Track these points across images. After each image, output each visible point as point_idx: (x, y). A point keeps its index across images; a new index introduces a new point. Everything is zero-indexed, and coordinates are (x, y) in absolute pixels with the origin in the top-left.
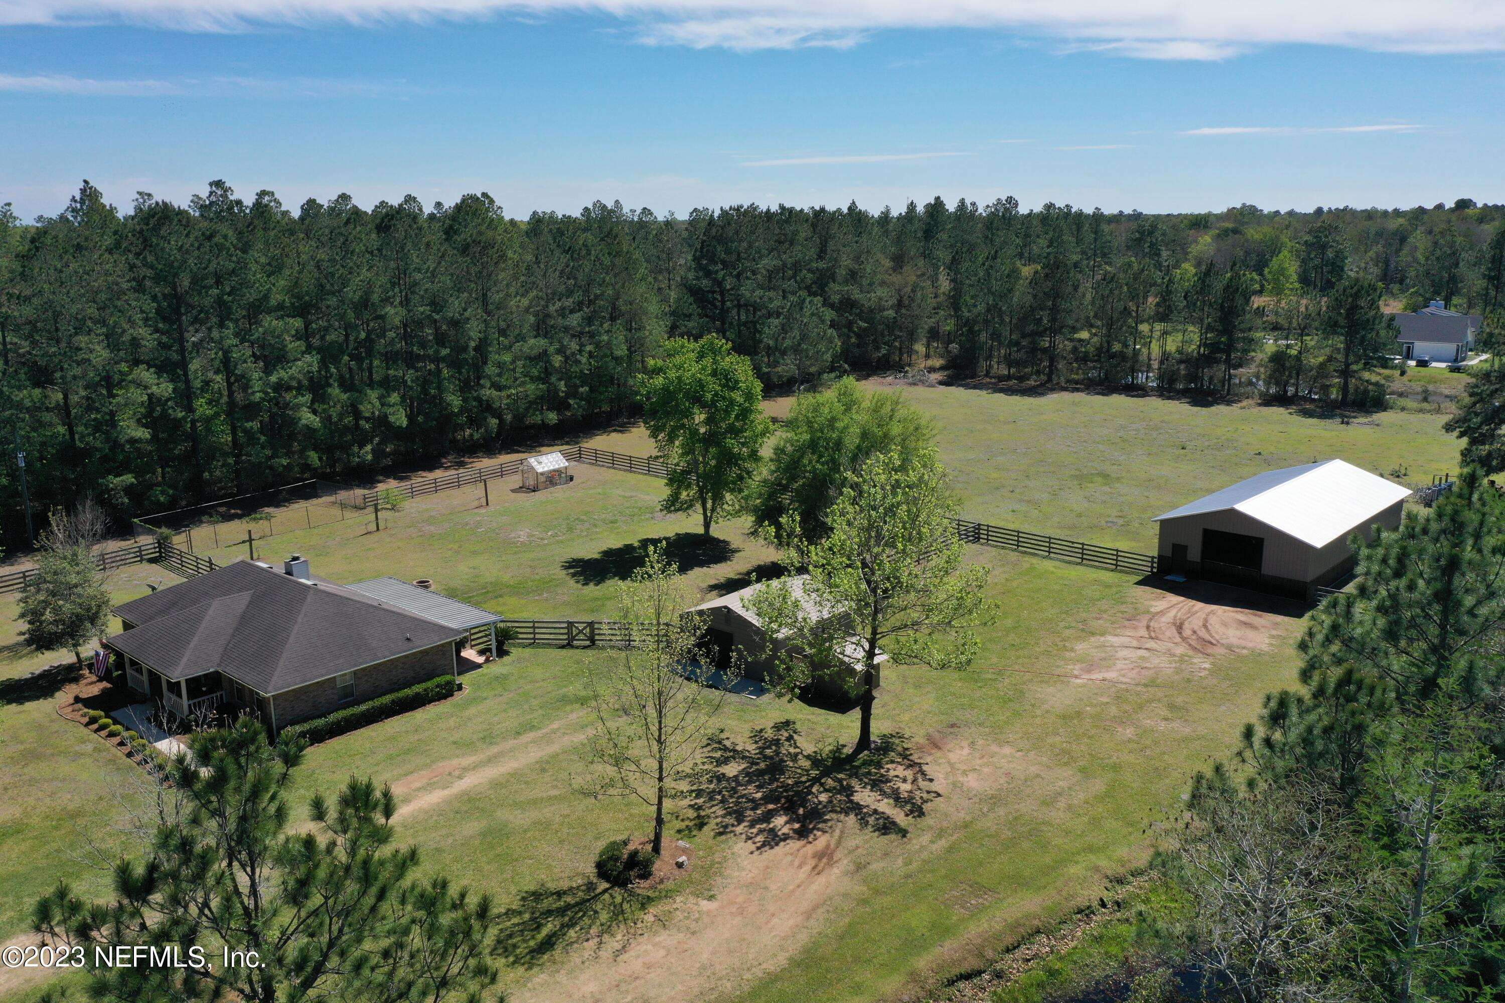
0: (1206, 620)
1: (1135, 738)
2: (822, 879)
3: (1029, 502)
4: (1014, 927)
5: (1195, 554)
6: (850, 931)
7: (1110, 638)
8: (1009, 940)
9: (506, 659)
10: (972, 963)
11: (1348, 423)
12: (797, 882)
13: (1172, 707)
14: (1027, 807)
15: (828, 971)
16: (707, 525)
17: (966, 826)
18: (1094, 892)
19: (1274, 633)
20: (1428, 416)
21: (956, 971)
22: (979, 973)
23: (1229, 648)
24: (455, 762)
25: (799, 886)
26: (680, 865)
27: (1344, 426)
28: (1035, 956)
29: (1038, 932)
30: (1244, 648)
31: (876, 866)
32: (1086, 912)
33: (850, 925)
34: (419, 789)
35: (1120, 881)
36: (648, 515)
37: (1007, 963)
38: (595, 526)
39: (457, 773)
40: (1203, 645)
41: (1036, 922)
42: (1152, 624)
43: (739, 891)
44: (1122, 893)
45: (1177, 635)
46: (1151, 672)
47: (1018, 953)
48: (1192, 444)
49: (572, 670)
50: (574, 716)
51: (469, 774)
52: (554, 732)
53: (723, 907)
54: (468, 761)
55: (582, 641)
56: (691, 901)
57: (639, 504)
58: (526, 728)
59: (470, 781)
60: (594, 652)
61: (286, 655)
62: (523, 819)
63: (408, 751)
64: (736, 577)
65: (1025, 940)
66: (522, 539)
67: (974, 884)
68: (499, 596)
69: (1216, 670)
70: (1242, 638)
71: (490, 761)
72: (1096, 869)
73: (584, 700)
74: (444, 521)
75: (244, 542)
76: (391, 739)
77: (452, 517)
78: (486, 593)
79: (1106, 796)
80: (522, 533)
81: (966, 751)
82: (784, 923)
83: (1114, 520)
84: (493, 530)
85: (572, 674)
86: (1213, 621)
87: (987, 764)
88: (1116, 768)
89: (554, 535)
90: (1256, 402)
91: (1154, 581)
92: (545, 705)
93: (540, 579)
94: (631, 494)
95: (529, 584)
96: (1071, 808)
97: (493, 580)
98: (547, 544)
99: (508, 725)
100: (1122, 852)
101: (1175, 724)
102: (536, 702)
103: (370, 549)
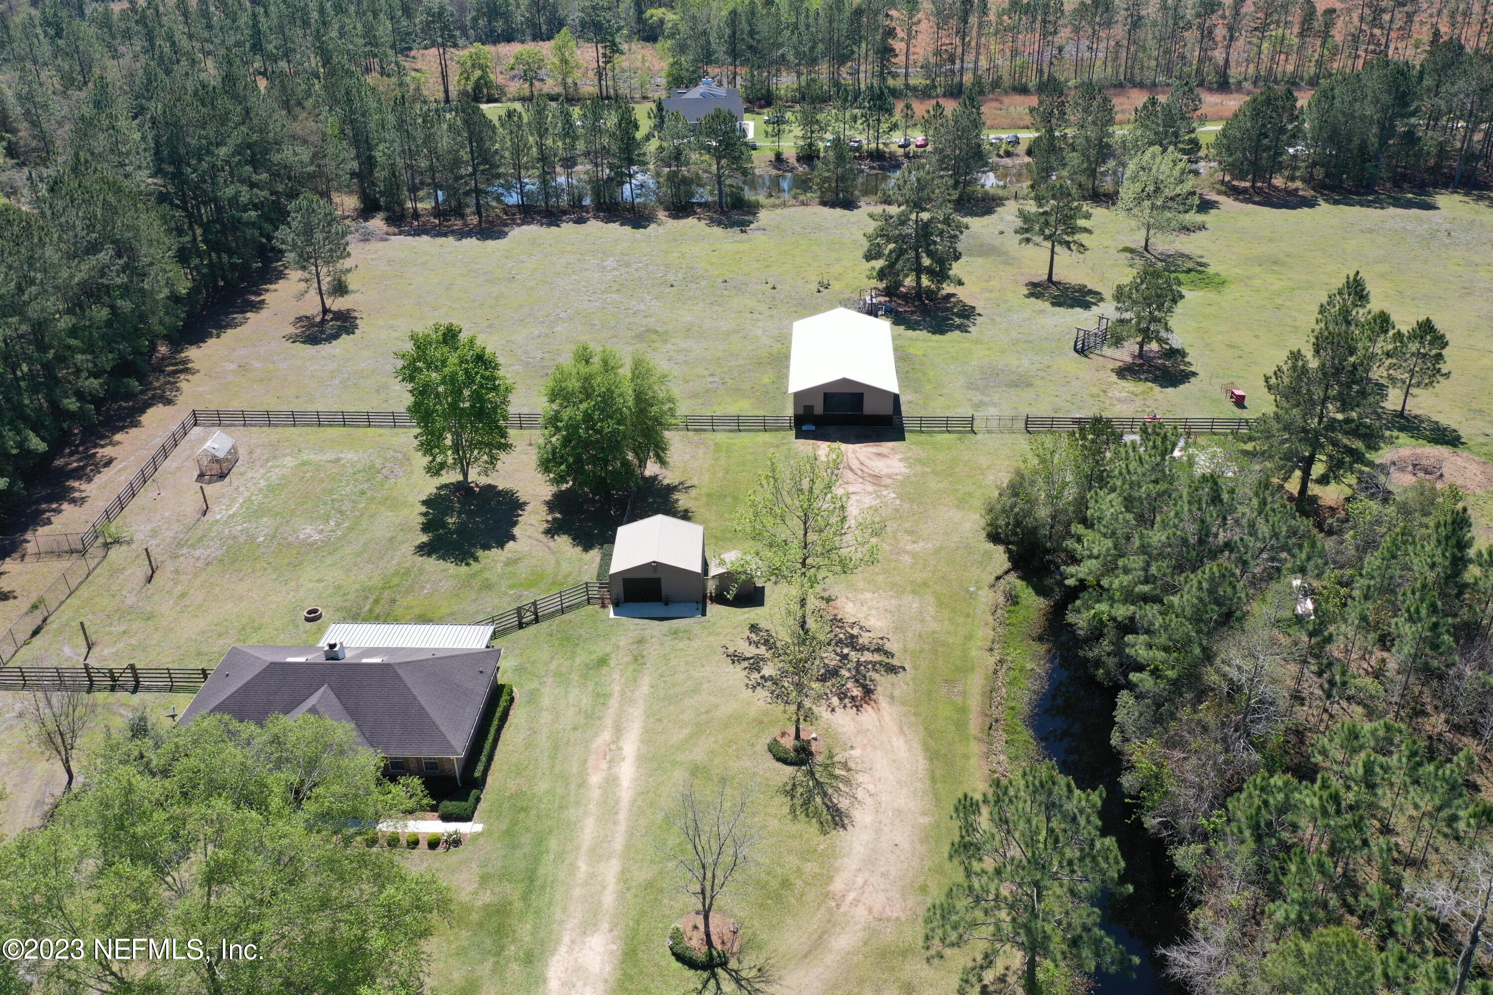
0: (858, 458)
1: (913, 561)
2: (884, 712)
4: (982, 695)
5: (819, 409)
6: (930, 733)
8: (987, 702)
10: (988, 721)
11: (745, 232)
12: (876, 719)
13: (908, 532)
14: (917, 627)
15: (945, 755)
16: (466, 475)
17: (906, 651)
18: (990, 661)
20: (779, 211)
21: (986, 728)
22: (991, 724)
23: (889, 476)
24: (599, 741)
25: (880, 721)
26: (818, 739)
28: (999, 704)
29: (990, 692)
30: (896, 474)
31: (896, 693)
32: (995, 672)
33: (926, 729)
34: (610, 768)
35: (991, 650)
37: (995, 712)
38: (355, 502)
39: (613, 747)
40: (876, 479)
41: (987, 688)
44: (997, 656)
47: (994, 707)
48: (671, 278)
49: (557, 643)
50: (616, 676)
51: (621, 744)
52: (623, 693)
53: (864, 749)
54: (606, 736)
55: (529, 617)
56: (847, 755)
57: (359, 466)
58: (601, 698)
59: (630, 747)
60: (548, 622)
61: (438, 722)
62: (698, 755)
63: (556, 747)
64: (550, 518)
65: (991, 698)
66: (317, 537)
67: (946, 681)
68: (394, 601)
69: (900, 496)
70: (888, 467)
71: (618, 731)
72: (980, 648)
73: (603, 662)
74: (201, 539)
75: (35, 633)
76: (529, 745)
77: (199, 533)
78: (376, 602)
79: (940, 604)
80: (309, 531)
81: (850, 605)
82: (899, 743)
83: (710, 379)
84: (274, 537)
85: (561, 645)
86: (862, 458)
87: (870, 608)
88: (925, 584)
89: (338, 525)
90: (662, 215)
91: (801, 434)
92: (585, 676)
93: (397, 573)
94: (330, 456)
95: (396, 580)
96: (934, 618)
97: (357, 586)
98: (344, 536)
99: (586, 701)
100: (980, 634)
101: (921, 544)
102: (575, 677)
103: (183, 595)
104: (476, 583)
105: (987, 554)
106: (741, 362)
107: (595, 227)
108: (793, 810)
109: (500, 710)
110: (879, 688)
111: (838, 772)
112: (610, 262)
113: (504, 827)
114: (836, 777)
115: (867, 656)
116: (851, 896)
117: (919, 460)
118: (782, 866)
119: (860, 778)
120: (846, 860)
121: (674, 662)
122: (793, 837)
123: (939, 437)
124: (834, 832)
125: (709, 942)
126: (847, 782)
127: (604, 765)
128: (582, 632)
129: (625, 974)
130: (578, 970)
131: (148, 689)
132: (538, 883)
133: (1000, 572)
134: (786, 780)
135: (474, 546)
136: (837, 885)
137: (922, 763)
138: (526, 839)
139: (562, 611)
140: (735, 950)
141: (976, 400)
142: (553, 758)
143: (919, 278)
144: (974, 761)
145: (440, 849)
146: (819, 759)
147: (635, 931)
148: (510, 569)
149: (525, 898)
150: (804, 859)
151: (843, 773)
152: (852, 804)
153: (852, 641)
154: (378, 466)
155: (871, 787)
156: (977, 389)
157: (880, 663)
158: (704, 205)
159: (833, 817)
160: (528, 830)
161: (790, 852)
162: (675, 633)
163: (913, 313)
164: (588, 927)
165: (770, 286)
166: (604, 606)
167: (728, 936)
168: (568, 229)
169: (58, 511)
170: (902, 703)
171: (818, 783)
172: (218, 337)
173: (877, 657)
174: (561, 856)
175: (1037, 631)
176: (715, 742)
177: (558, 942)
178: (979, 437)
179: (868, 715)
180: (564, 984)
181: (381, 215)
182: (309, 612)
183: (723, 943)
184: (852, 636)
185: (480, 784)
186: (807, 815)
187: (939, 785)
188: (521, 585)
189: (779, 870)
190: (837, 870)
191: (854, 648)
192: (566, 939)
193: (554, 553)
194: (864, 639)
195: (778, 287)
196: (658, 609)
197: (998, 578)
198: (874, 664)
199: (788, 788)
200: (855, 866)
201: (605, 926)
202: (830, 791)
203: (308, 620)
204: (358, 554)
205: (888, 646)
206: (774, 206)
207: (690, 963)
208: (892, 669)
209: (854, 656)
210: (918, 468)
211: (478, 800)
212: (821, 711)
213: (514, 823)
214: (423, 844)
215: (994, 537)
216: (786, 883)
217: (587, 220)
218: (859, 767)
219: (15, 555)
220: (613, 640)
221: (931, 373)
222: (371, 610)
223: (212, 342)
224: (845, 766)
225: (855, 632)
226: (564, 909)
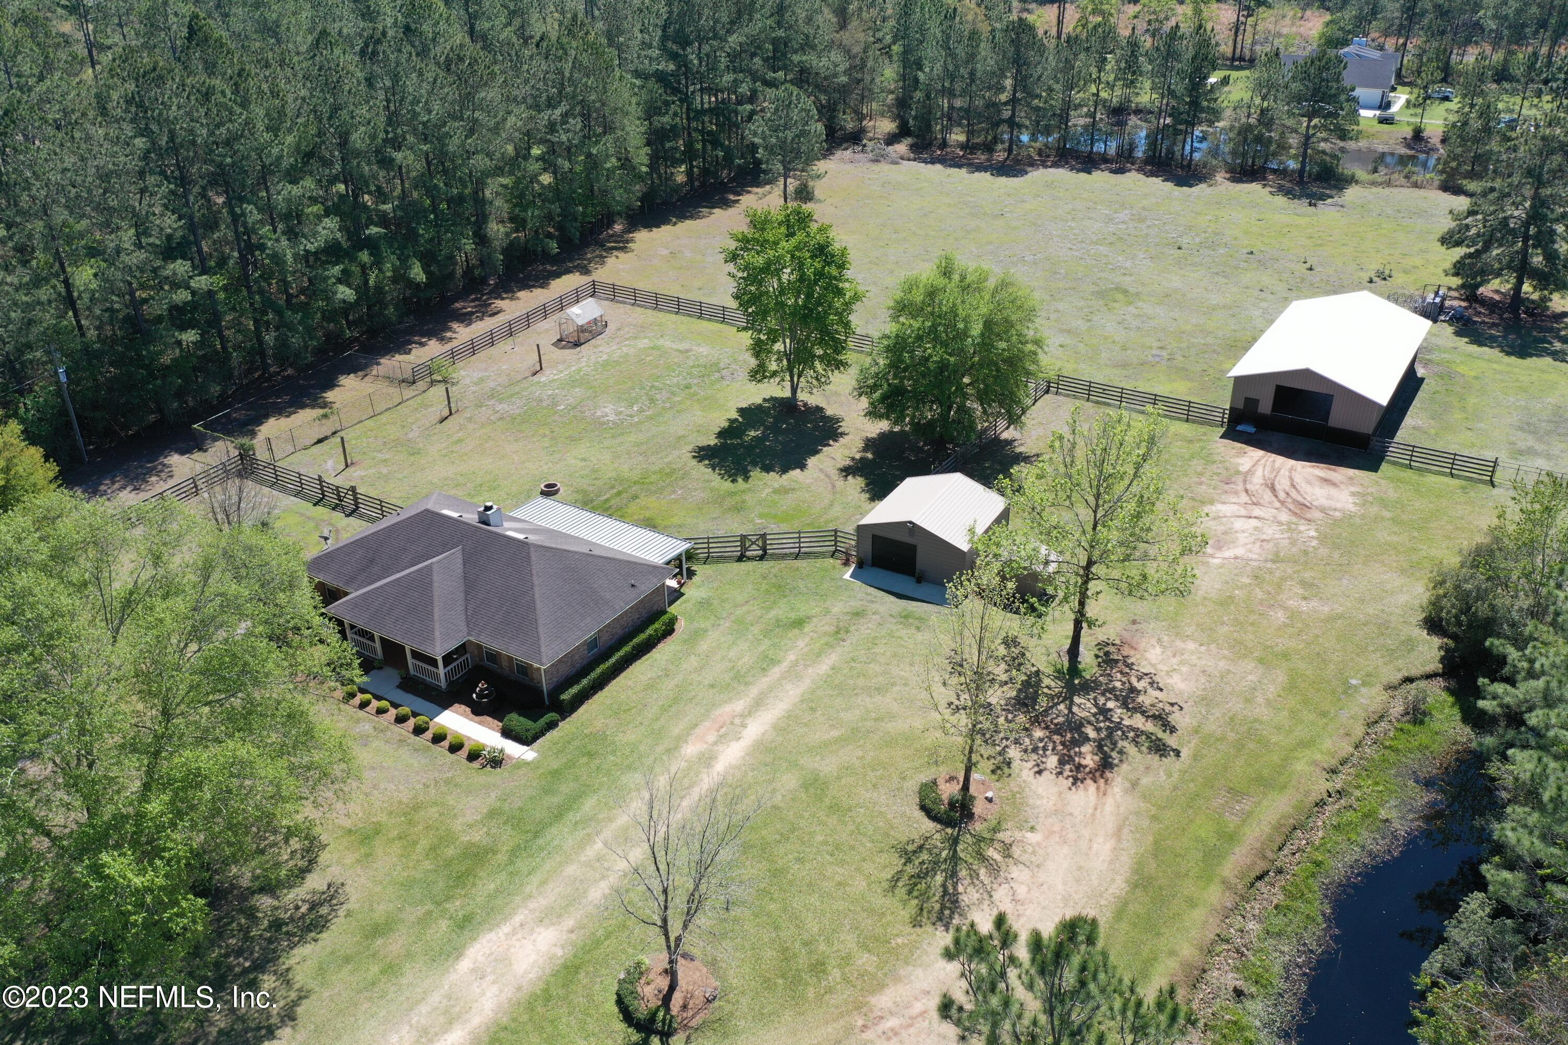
0: (1291, 479)
1: (1287, 621)
2: (1110, 801)
3: (1069, 331)
4: (1277, 827)
5: (1266, 407)
6: (1157, 850)
7: (1220, 507)
8: (1279, 840)
9: (696, 579)
10: (1261, 866)
11: (1315, 205)
12: (1092, 805)
13: (1303, 583)
14: (1236, 706)
15: (1161, 888)
16: (794, 390)
17: (1197, 732)
18: (1321, 786)
19: (1353, 489)
20: (1379, 190)
21: (1253, 875)
22: (1266, 873)
23: (1323, 510)
24: (728, 709)
25: (1096, 809)
26: (990, 800)
27: (1313, 208)
28: (1299, 850)
29: (1295, 828)
30: (1335, 510)
31: (1145, 781)
32: (1320, 804)
33: (1156, 842)
34: (715, 743)
35: (1334, 771)
36: (717, 375)
37: (1283, 858)
38: (673, 393)
39: (737, 721)
40: (1302, 509)
41: (1292, 821)
42: (1248, 487)
43: (1051, 820)
44: (1338, 782)
45: (1274, 499)
46: (1271, 544)
47: (1286, 851)
48: (1184, 241)
49: (764, 587)
50: (801, 644)
51: (749, 721)
52: (795, 664)
53: (1047, 838)
54: (739, 706)
55: (754, 551)
56: (1018, 835)
57: (702, 361)
58: (767, 662)
59: (755, 729)
60: (772, 563)
61: (541, 622)
62: (827, 766)
63: (676, 700)
64: (858, 456)
65: (1288, 837)
66: (612, 417)
67: (1230, 790)
68: (635, 497)
69: (1323, 538)
70: (1329, 498)
71: (758, 704)
72: (1315, 763)
73: (799, 623)
74: (512, 396)
75: (320, 441)
76: (650, 687)
77: (517, 389)
78: (619, 493)
79: (1291, 687)
80: (608, 411)
81: (1158, 650)
82: (1103, 847)
83: (1158, 352)
84: (575, 408)
85: (767, 592)
86: (1298, 479)
87: (1182, 663)
88: (1286, 656)
89: (641, 411)
90: (1220, 177)
91: (1231, 434)
92: (766, 633)
93: (661, 471)
94: (683, 346)
95: (653, 478)
96: (1268, 703)
97: (614, 474)
98: (639, 423)
99: (746, 660)
100: (1327, 744)
101: (1314, 603)
102: (756, 630)
103: (459, 441)
104: (729, 502)
105: (1409, 644)
106: (1210, 340)
107: (1134, 181)
108: (895, 879)
109: (642, 637)
110: (1125, 767)
111: (991, 852)
112: (1123, 215)
113: (555, 765)
114: (983, 858)
115: (1138, 721)
116: (892, 1023)
117: (1383, 502)
118: (828, 942)
119: (1016, 872)
120: (919, 972)
121: (879, 649)
122: (871, 911)
123: (1431, 479)
124: (929, 928)
125: (667, 999)
126: (994, 870)
127: (711, 738)
128: (801, 584)
129: (546, 990)
130: (502, 961)
131: (361, 516)
132: (540, 841)
133: (1414, 672)
134: (916, 837)
135: (755, 464)
136: (883, 1001)
137: (1119, 886)
138: (566, 788)
139: (797, 556)
140: (693, 1023)
141: (1522, 445)
142: (664, 709)
143: (1520, 283)
144: (1198, 914)
145: (476, 764)
146: (978, 827)
147: (598, 943)
148: (776, 497)
149: (514, 853)
150: (864, 947)
151: (997, 856)
152: (980, 901)
153: (1128, 698)
154: (722, 365)
155: (1022, 891)
156: (1534, 433)
157: (1148, 735)
158: (1282, 173)
159: (943, 908)
160: (576, 779)
161: (855, 928)
162: (906, 617)
163: (1493, 325)
164: (548, 917)
165: (1308, 265)
166: (846, 563)
167: (698, 1001)
168: (1100, 178)
169: (422, 345)
170: (1144, 797)
171: (954, 858)
172: (675, 224)
173: (1150, 727)
174: (586, 821)
175: (1431, 769)
176: (861, 758)
177: (506, 919)
178: (1496, 491)
179: (1087, 793)
180: (473, 970)
181: (909, 140)
182: (547, 486)
183: (685, 1007)
184: (1133, 690)
185: (567, 710)
186: (910, 892)
187: (1124, 926)
188: (775, 516)
189: (822, 947)
190: (897, 980)
191: (1125, 705)
192: (518, 919)
193: (834, 493)
194: (1145, 700)
195: (1318, 269)
196: (905, 583)
197: (1409, 680)
198: (1139, 733)
199: (910, 848)
200: (925, 986)
201: (570, 923)
202: (963, 873)
203: (543, 493)
204: (638, 445)
205: (1176, 718)
206: (1374, 184)
207: (627, 1016)
208: (1160, 748)
209: (1118, 713)
210: (1374, 510)
211: (552, 725)
212: (1023, 769)
213: (571, 764)
214: (464, 753)
215: (1433, 625)
216: (819, 968)
217: (1129, 171)
218: (1024, 858)
219: (360, 373)
220: (828, 603)
221: (1472, 400)
222: (607, 500)
223: (665, 228)
224: (1007, 850)
225: (1140, 685)
226: (544, 883)
